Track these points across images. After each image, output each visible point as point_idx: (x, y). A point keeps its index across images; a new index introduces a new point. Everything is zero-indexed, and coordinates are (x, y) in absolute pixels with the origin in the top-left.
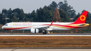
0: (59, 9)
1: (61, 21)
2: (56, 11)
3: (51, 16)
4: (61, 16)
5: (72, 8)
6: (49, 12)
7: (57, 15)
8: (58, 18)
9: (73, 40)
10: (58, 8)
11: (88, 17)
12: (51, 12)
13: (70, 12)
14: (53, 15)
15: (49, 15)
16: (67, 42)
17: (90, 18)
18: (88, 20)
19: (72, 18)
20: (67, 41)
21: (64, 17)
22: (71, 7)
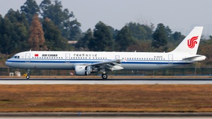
0: (42, 17)
1: (46, 47)
2: (35, 25)
3: (25, 35)
4: (47, 37)
5: (71, 15)
6: (18, 27)
7: (38, 34)
8: (40, 42)
9: (74, 93)
10: (40, 16)
11: (109, 39)
12: (24, 28)
13: (66, 26)
14: (29, 33)
15: (19, 33)
16: (61, 99)
17: (113, 40)
18: (109, 45)
19: (71, 40)
20: (61, 96)
21: (55, 39)
22: (70, 13)
